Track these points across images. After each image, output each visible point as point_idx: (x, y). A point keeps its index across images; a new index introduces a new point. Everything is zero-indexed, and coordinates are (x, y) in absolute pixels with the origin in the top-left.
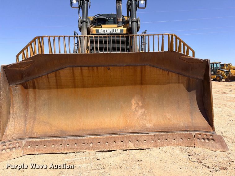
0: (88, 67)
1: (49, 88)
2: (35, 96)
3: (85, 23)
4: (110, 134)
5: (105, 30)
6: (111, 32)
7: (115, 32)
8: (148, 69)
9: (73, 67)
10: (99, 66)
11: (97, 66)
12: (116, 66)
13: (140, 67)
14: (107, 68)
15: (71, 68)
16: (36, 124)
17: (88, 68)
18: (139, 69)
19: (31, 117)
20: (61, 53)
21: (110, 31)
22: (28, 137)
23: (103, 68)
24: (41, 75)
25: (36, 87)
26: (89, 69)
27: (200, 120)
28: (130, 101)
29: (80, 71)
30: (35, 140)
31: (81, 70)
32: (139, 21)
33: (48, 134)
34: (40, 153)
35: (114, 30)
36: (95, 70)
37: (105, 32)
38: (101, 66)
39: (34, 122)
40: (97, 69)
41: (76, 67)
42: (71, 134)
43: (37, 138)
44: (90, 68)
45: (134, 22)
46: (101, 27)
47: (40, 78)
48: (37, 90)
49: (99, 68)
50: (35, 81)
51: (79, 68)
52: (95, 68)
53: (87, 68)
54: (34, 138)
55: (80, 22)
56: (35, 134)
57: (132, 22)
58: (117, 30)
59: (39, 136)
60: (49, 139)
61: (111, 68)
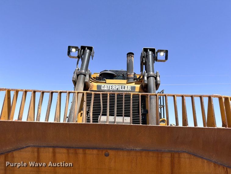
0: (68, 148)
3: (82, 75)
5: (110, 86)
6: (118, 89)
7: (123, 89)
8: (185, 159)
9: (39, 147)
10: (89, 148)
11: (84, 148)
12: (122, 149)
13: (169, 155)
14: (104, 152)
15: (36, 149)
17: (68, 151)
18: (167, 159)
21: (116, 88)
23: (95, 152)
26: (68, 153)
29: (51, 155)
31: (54, 153)
32: (158, 76)
35: (123, 86)
36: (81, 156)
37: (110, 89)
38: (93, 148)
40: (85, 154)
41: (44, 147)
44: (71, 151)
45: (152, 78)
46: (105, 83)
49: (88, 151)
51: (51, 150)
52: (81, 151)
53: (65, 151)
55: (75, 75)
57: (148, 78)
58: (126, 87)
61: (111, 152)
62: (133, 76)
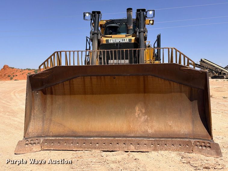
0: (97, 76)
1: (64, 94)
2: (52, 100)
3: (96, 35)
4: (114, 137)
5: (115, 40)
6: (120, 41)
7: (123, 42)
8: (150, 78)
9: (84, 76)
10: (106, 76)
11: (104, 76)
12: (121, 75)
13: (143, 77)
14: (113, 77)
15: (83, 77)
16: (52, 124)
17: (97, 77)
18: (142, 78)
19: (48, 119)
20: (75, 65)
21: (119, 41)
22: (45, 135)
23: (109, 77)
24: (58, 83)
25: (54, 93)
26: (97, 78)
27: (201, 129)
28: (134, 108)
29: (89, 79)
30: (50, 138)
31: (91, 79)
32: (146, 31)
33: (62, 134)
34: (55, 149)
35: (123, 40)
36: (103, 79)
37: (115, 42)
38: (108, 76)
39: (50, 124)
40: (105, 78)
41: (86, 76)
42: (81, 135)
43: (53, 136)
44: (99, 77)
45: (142, 33)
46: (111, 37)
47: (57, 85)
48: (54, 96)
49: (105, 77)
50: (53, 88)
51: (89, 77)
52: (103, 77)
53: (95, 77)
54: (50, 136)
55: (91, 34)
56: (51, 133)
57: (139, 33)
58: (125, 39)
59: (54, 135)
60: (62, 138)
61: (116, 77)
62: (132, 28)
